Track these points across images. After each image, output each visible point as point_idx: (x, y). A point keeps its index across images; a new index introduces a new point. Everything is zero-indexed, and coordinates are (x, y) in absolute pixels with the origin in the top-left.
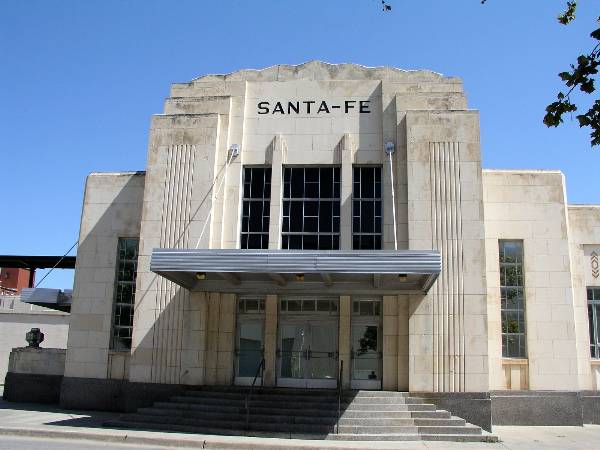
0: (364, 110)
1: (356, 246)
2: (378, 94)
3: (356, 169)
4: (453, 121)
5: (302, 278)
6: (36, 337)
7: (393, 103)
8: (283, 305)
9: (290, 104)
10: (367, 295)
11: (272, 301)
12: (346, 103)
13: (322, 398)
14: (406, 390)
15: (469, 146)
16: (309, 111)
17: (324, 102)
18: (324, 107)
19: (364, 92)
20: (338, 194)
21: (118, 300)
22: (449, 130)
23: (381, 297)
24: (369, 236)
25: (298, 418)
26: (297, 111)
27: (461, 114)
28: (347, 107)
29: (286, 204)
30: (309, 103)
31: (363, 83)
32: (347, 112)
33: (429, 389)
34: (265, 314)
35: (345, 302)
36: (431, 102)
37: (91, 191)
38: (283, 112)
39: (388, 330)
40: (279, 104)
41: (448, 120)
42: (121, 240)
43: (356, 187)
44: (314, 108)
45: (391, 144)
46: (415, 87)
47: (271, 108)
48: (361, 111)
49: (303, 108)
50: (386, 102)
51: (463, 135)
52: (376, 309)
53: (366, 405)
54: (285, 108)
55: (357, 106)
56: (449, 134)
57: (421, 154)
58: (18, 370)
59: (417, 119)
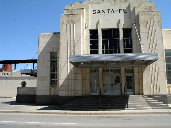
0: (125, 12)
1: (125, 52)
2: (129, 7)
3: (124, 29)
4: (153, 14)
5: (113, 62)
6: (24, 84)
7: (134, 9)
8: (104, 71)
9: (102, 10)
10: (129, 67)
11: (101, 70)
12: (120, 10)
13: (120, 98)
14: (143, 94)
15: (158, 22)
16: (108, 13)
17: (112, 10)
18: (113, 11)
19: (124, 6)
20: (119, 37)
21: (51, 72)
22: (152, 17)
23: (133, 67)
24: (128, 49)
25: (115, 104)
26: (105, 12)
27: (155, 12)
28: (120, 11)
29: (103, 40)
30: (108, 10)
31: (124, 4)
32: (120, 12)
33: (149, 94)
34: (99, 74)
35: (123, 69)
36: (145, 9)
37: (41, 39)
38: (100, 13)
39: (136, 77)
40: (99, 10)
41: (151, 14)
42: (51, 53)
43: (124, 35)
44: (110, 11)
45: (134, 22)
46: (140, 5)
47: (97, 12)
48: (124, 12)
49: (106, 11)
50: (132, 9)
51: (156, 19)
52: (132, 71)
53: (133, 99)
54: (101, 11)
55: (123, 10)
56: (152, 18)
57: (144, 25)
58: (21, 94)
59: (142, 14)
